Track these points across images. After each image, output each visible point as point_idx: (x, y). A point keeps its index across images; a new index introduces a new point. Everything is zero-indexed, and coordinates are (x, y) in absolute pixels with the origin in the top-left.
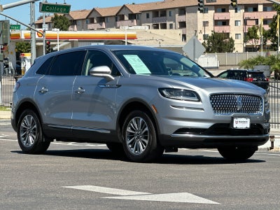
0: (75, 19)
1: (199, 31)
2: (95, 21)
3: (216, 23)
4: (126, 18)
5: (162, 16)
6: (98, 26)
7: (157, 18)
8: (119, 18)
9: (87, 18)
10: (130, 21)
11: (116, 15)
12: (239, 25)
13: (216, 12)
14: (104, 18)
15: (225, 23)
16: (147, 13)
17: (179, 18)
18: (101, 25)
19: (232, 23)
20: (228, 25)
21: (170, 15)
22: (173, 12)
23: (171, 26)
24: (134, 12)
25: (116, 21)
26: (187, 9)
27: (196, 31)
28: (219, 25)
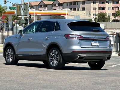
0: (33, 5)
1: (91, 12)
2: (42, 7)
3: (99, 8)
4: (57, 5)
5: (74, 4)
6: (43, 9)
7: (72, 6)
8: (53, 5)
9: (38, 5)
10: (59, 7)
11: (52, 4)
12: (110, 9)
13: (99, 3)
14: (46, 5)
15: (103, 8)
16: (67, 3)
17: (82, 6)
18: (45, 8)
19: (106, 9)
20: (105, 9)
21: (78, 5)
22: (79, 3)
23: (78, 10)
24: (61, 3)
25: (52, 6)
26: (86, 2)
27: (90, 12)
28: (101, 9)
